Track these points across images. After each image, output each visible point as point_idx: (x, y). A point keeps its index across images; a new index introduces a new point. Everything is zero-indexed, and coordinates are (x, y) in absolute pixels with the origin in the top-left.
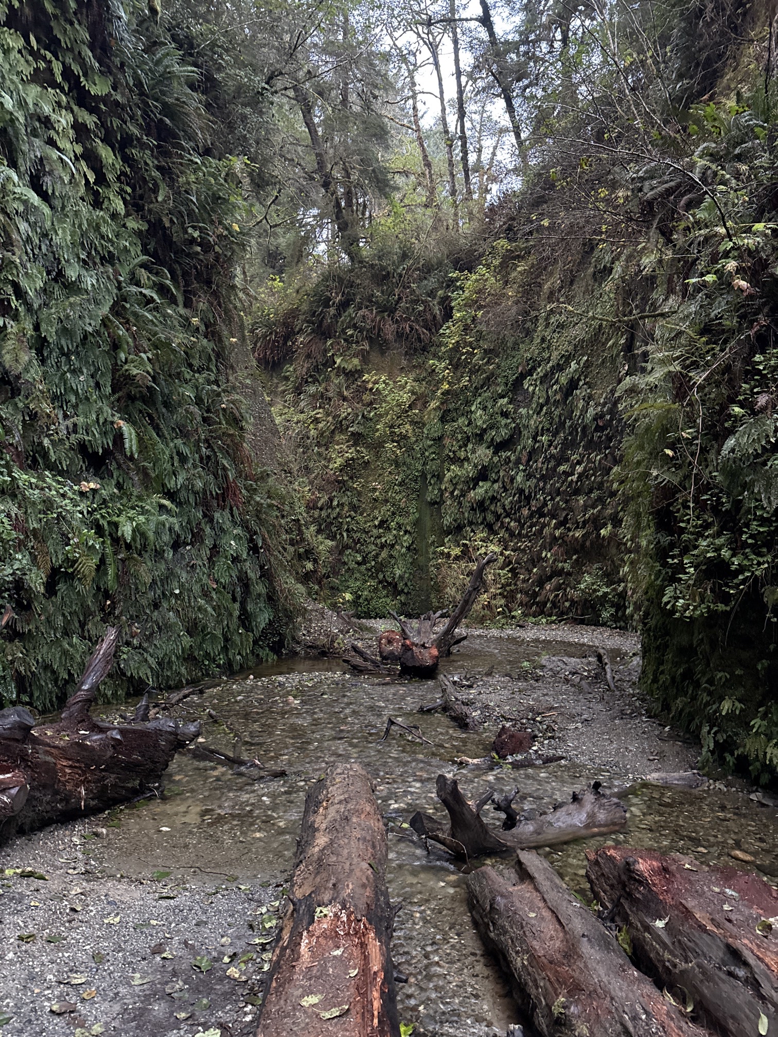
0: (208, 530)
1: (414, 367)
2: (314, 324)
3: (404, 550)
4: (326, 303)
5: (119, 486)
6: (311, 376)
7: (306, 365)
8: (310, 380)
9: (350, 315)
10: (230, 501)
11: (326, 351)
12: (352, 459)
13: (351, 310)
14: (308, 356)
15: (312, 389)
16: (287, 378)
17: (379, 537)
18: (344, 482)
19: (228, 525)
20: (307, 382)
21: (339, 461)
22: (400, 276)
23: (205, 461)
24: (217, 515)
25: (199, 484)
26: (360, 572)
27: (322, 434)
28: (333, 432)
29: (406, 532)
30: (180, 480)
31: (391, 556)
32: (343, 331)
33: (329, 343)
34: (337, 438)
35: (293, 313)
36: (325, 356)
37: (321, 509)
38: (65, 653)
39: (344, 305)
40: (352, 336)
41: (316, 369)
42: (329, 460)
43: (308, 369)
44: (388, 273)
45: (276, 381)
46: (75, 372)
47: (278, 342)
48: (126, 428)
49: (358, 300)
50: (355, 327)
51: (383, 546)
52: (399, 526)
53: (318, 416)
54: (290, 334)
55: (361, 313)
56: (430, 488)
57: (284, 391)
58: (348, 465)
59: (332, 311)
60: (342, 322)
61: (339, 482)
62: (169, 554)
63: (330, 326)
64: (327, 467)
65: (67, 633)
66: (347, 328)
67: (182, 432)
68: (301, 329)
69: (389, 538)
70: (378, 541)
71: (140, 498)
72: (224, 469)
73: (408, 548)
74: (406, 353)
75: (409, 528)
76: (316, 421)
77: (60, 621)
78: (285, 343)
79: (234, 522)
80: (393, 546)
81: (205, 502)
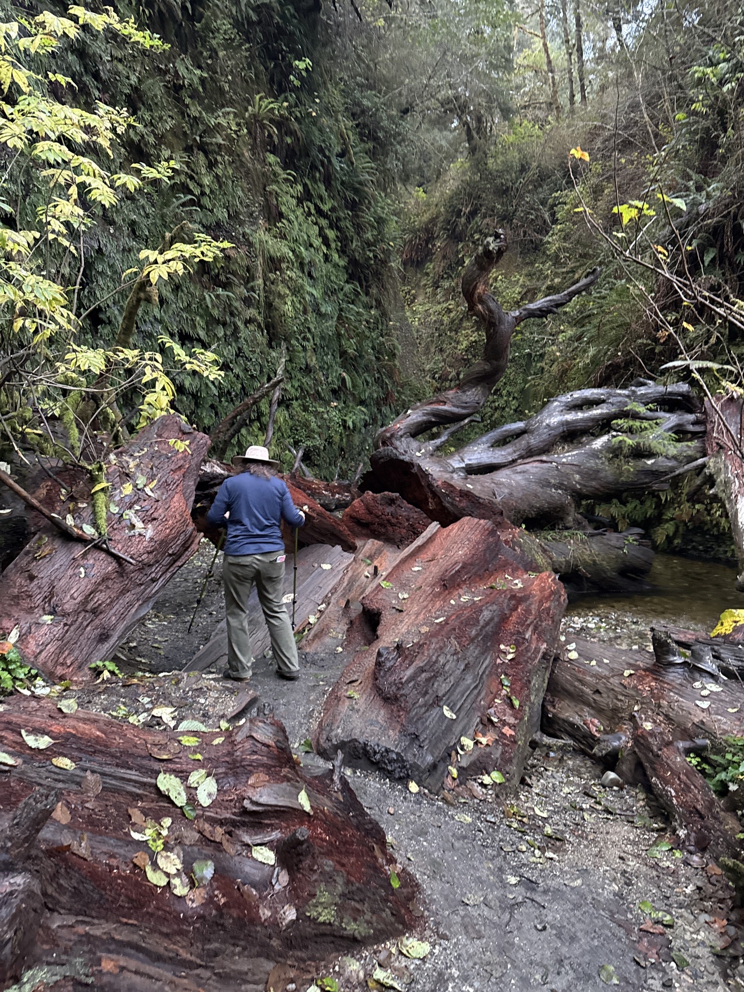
0: (379, 417)
1: (527, 263)
2: (448, 230)
3: (512, 412)
4: (459, 214)
5: (344, 403)
6: (446, 273)
7: (442, 264)
8: (445, 276)
9: (477, 223)
10: (389, 400)
11: (458, 252)
12: (475, 342)
13: (478, 219)
14: (444, 257)
15: (446, 284)
16: (427, 274)
17: (494, 402)
18: (468, 360)
19: (388, 413)
20: (442, 278)
21: (465, 343)
22: (517, 190)
23: (377, 381)
24: (383, 409)
25: (375, 395)
26: (479, 428)
27: (452, 321)
28: (461, 320)
29: (514, 398)
30: (367, 394)
31: (502, 416)
32: (472, 235)
33: (460, 246)
34: (464, 325)
35: (433, 220)
36: (457, 256)
37: (451, 381)
38: (330, 472)
39: (473, 214)
40: (478, 240)
41: (450, 267)
42: (458, 343)
43: (444, 267)
44: (508, 188)
45: (419, 276)
46: (327, 355)
47: (421, 245)
48: (347, 377)
49: (483, 211)
50: (481, 232)
51: (496, 409)
52: (509, 394)
53: (451, 307)
54: (430, 239)
55: (485, 221)
56: (534, 364)
57: (425, 285)
58: (472, 347)
59: (463, 220)
60: (472, 228)
61: (465, 360)
62: (363, 430)
63: (461, 233)
64: (456, 348)
65: (330, 464)
66: (475, 232)
67: (367, 369)
68: (438, 236)
69: (501, 402)
70: (493, 405)
71: (353, 408)
72: (386, 384)
73: (515, 411)
74: (521, 253)
75: (516, 395)
76: (449, 311)
77: (328, 461)
78: (427, 245)
79: (392, 413)
80: (504, 408)
81: (378, 403)
